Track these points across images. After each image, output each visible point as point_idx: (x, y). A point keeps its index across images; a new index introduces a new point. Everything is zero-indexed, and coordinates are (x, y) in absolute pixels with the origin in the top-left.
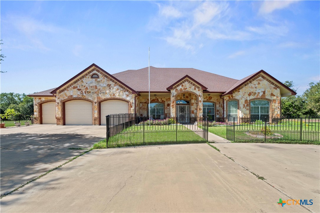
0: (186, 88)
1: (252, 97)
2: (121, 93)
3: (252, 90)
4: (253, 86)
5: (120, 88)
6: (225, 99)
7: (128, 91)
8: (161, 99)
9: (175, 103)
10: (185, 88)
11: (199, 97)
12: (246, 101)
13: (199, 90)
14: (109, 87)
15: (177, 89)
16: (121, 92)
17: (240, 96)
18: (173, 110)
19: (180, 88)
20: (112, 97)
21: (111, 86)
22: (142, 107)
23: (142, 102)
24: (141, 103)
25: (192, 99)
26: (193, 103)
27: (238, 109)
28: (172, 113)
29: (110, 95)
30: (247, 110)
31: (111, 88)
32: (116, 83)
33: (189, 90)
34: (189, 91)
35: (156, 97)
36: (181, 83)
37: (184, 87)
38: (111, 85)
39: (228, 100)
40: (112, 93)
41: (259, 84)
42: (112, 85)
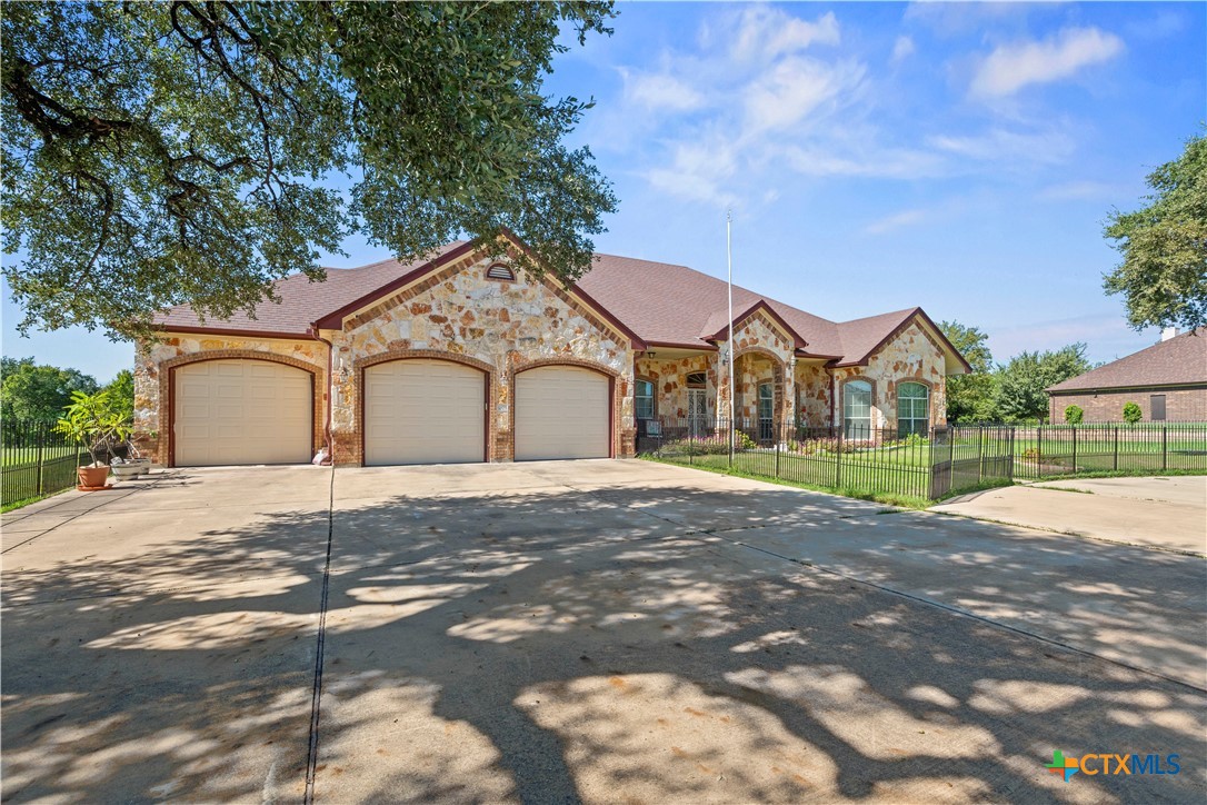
0: (757, 341)
1: (900, 375)
2: (592, 344)
3: (900, 357)
4: (903, 346)
5: (588, 324)
6: (838, 377)
7: (613, 337)
10: (754, 338)
11: (787, 369)
12: (890, 383)
13: (785, 349)
14: (553, 319)
16: (594, 339)
17: (879, 372)
19: (741, 338)
20: (563, 354)
21: (559, 316)
27: (874, 404)
29: (555, 349)
30: (892, 407)
31: (560, 324)
32: (575, 306)
33: (764, 347)
34: (762, 349)
36: (746, 325)
37: (751, 336)
38: (557, 310)
39: (846, 381)
40: (562, 341)
41: (912, 341)
42: (563, 314)
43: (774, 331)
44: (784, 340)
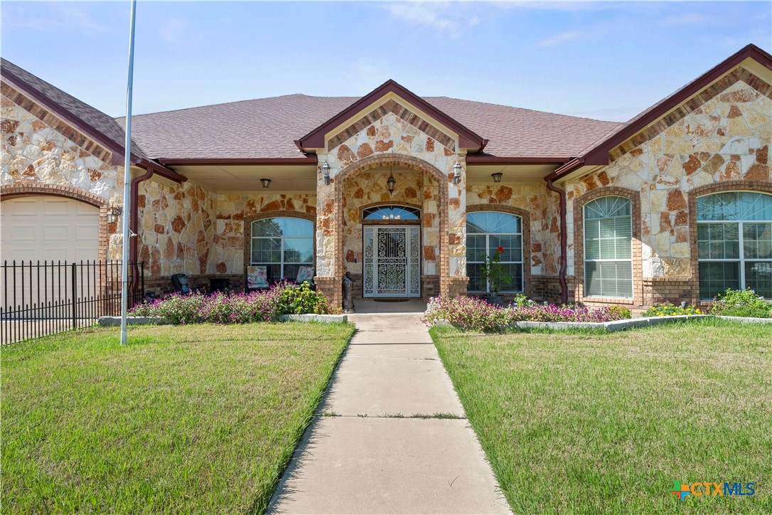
0: (391, 144)
1: (702, 178)
2: (65, 163)
3: (701, 146)
4: (708, 125)
5: (61, 137)
6: (571, 193)
7: (97, 152)
8: (305, 201)
9: (335, 209)
10: (386, 141)
11: (451, 185)
12: (675, 196)
13: (447, 153)
14: (10, 135)
15: (346, 149)
16: (66, 156)
17: (645, 175)
18: (329, 242)
19: (360, 142)
20: (23, 180)
21: (18, 130)
22: (224, 233)
23: (225, 214)
24: (220, 217)
25: (428, 196)
26: (432, 216)
27: (635, 235)
28: (323, 258)
29: (13, 173)
30: (681, 239)
31: (19, 139)
32: (42, 115)
33: (404, 153)
34: (400, 156)
35: (283, 193)
36: (366, 121)
37: (378, 137)
38: (16, 123)
39: (585, 198)
40: (22, 162)
41: (735, 113)
42: (24, 127)
43: (424, 127)
44: (445, 140)
